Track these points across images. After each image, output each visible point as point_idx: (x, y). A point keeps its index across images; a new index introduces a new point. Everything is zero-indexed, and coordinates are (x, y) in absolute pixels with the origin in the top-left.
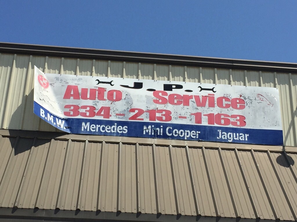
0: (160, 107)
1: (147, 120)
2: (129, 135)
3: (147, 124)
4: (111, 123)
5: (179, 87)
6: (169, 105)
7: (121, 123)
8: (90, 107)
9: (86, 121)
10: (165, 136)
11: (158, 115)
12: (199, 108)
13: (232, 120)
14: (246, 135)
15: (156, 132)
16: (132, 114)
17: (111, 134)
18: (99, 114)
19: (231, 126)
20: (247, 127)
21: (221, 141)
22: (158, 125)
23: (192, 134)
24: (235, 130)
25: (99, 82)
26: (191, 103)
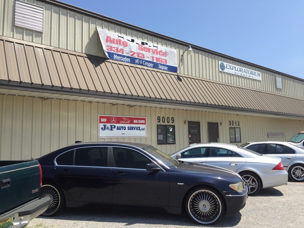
0: (141, 52)
1: (137, 57)
2: (131, 63)
3: (137, 59)
4: (124, 56)
5: (147, 44)
6: (144, 51)
7: (128, 57)
8: (116, 48)
9: (116, 54)
10: (142, 65)
11: (140, 55)
12: (153, 54)
13: (163, 61)
14: (167, 68)
15: (139, 62)
16: (132, 54)
17: (124, 61)
18: (120, 52)
19: (162, 63)
20: (167, 64)
21: (160, 69)
22: (140, 60)
23: (151, 65)
24: (164, 65)
25: (119, 37)
26: (151, 52)
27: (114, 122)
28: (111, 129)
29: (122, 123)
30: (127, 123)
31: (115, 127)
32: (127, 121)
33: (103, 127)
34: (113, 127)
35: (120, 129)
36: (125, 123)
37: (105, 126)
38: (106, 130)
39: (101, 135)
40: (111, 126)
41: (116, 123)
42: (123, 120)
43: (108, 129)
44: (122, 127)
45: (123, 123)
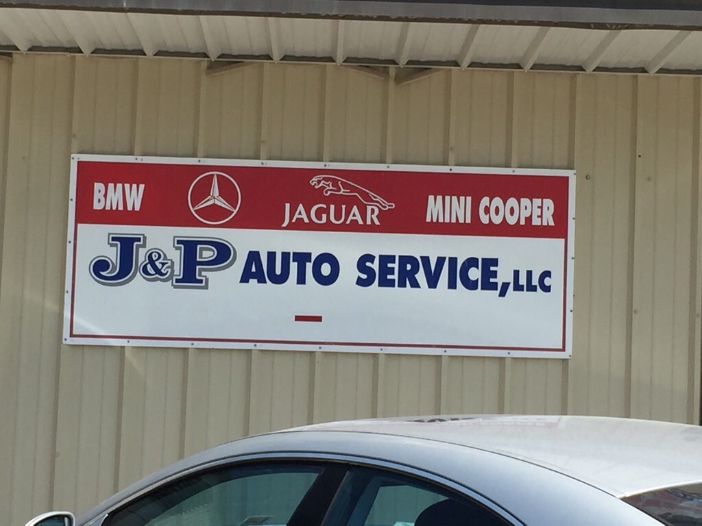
27: (214, 214)
28: (190, 276)
29: (298, 225)
30: (354, 227)
31: (224, 253)
32: (350, 202)
33: (112, 254)
34: (209, 254)
35: (281, 279)
36: (329, 227)
37: (127, 246)
38: (139, 277)
39: (84, 323)
40: (189, 248)
41: (239, 222)
42: (310, 197)
43: (154, 269)
44: (302, 258)
45: (312, 227)
